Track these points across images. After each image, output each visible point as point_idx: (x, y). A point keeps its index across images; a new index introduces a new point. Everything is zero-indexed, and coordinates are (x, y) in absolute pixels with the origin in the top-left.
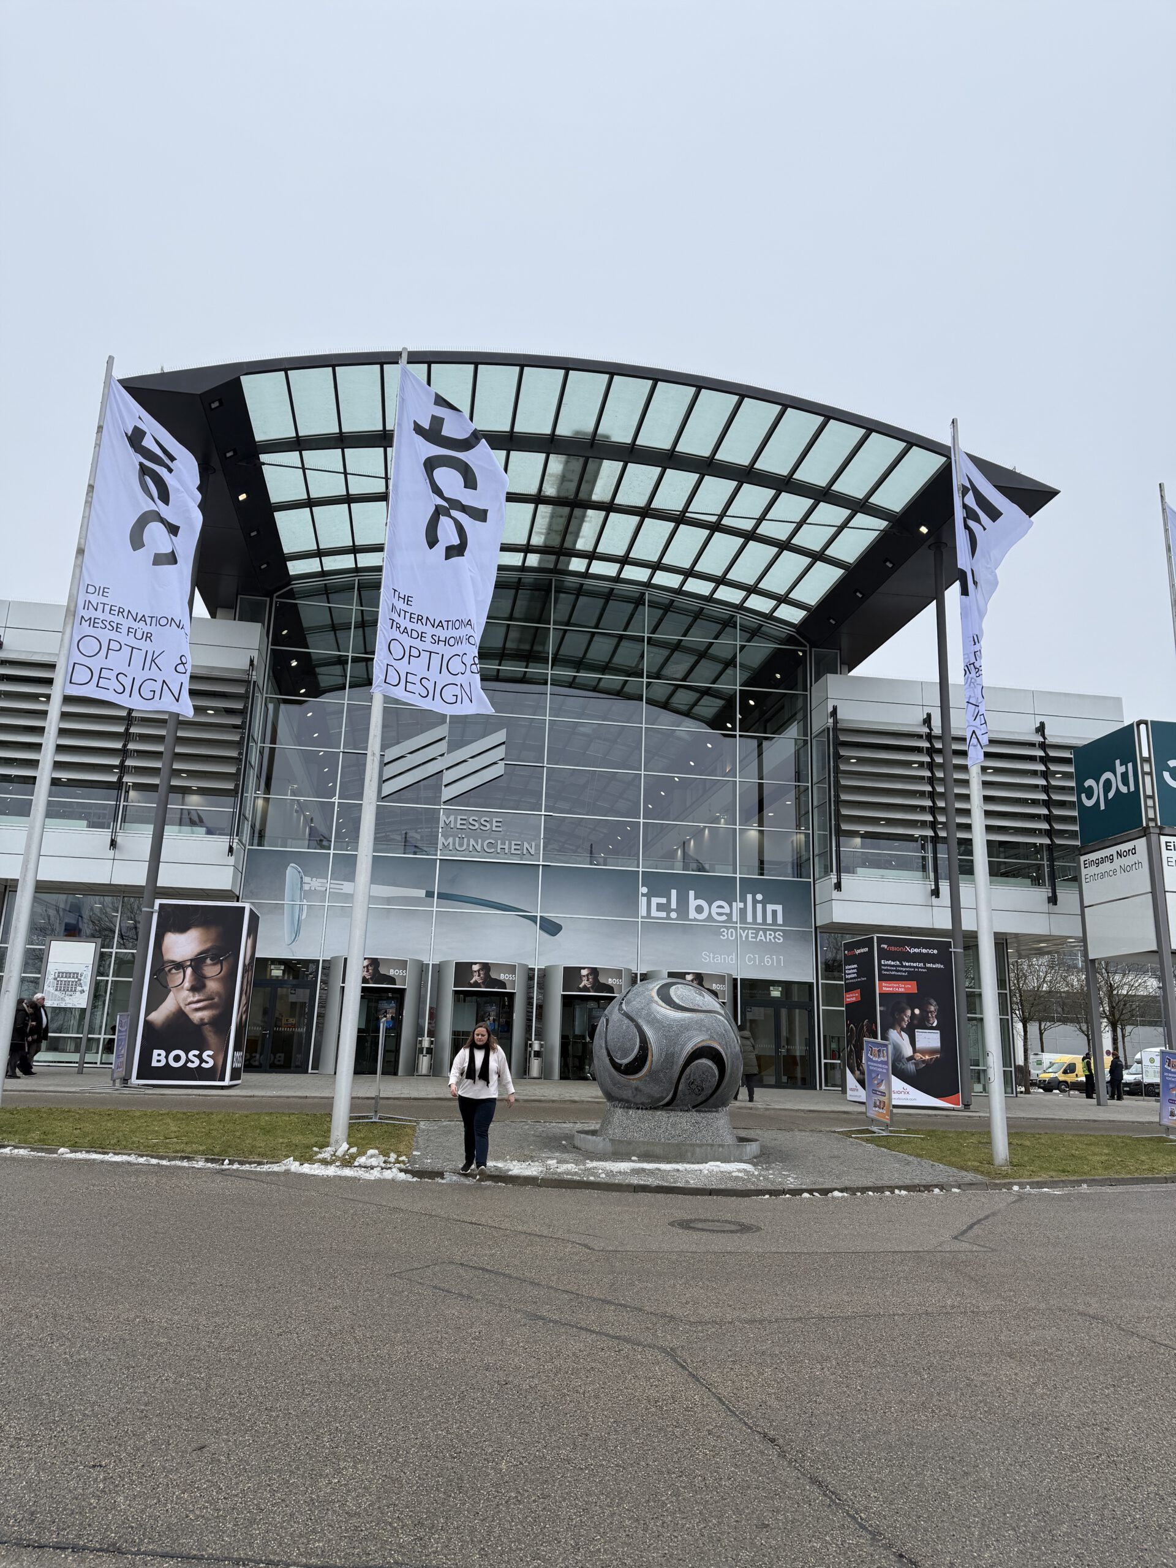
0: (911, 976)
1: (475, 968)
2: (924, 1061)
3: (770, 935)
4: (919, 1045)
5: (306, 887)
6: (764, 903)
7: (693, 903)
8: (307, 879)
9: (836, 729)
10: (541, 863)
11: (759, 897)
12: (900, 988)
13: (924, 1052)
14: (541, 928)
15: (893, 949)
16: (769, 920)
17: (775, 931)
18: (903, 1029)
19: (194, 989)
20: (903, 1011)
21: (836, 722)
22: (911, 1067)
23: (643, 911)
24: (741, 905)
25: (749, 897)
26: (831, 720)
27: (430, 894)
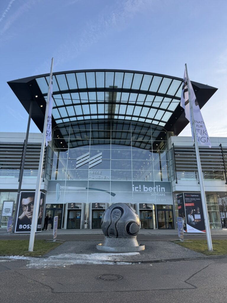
0: (193, 202)
1: (96, 204)
2: (197, 222)
3: (162, 195)
4: (196, 218)
5: (61, 188)
6: (160, 187)
7: (144, 188)
8: (60, 186)
9: (174, 148)
10: (110, 180)
11: (159, 186)
12: (190, 205)
13: (197, 220)
14: (111, 195)
15: (188, 196)
16: (162, 191)
17: (163, 193)
18: (191, 214)
19: (29, 211)
20: (191, 210)
21: (174, 146)
22: (194, 223)
23: (133, 190)
24: (155, 188)
25: (157, 186)
26: (172, 146)
27: (87, 188)
